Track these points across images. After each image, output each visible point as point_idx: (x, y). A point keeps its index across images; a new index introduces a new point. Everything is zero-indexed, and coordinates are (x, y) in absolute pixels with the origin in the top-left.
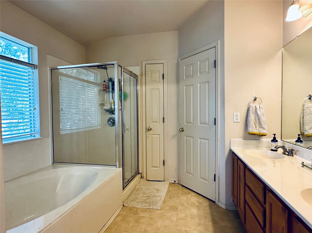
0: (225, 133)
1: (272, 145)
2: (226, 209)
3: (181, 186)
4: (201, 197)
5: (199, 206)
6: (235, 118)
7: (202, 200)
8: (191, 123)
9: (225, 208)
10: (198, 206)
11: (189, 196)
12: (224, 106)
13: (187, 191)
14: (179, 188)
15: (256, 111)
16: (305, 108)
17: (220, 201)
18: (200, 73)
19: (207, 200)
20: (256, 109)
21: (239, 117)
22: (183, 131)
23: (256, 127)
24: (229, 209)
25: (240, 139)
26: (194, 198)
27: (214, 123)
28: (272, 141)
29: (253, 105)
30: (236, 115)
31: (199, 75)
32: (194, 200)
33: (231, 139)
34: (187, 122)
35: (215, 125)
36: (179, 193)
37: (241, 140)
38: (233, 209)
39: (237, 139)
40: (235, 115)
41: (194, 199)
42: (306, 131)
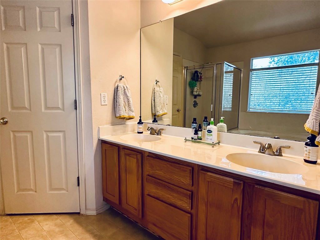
0: (93, 120)
1: (139, 128)
2: (97, 214)
3: (9, 217)
4: (55, 216)
5: (63, 231)
6: (103, 99)
7: (59, 220)
8: (25, 108)
9: (95, 214)
10: (61, 232)
11: (36, 224)
12: (90, 83)
13: (26, 218)
14: (6, 221)
15: (124, 92)
16: (156, 92)
17: (88, 208)
18: (41, 26)
19: (67, 217)
20: (125, 89)
21: (106, 99)
22: (6, 123)
23: (125, 110)
24: (100, 212)
25: (107, 126)
26: (45, 223)
27: (73, 107)
28: (138, 123)
29: (121, 85)
30: (104, 96)
31: (39, 29)
32: (47, 226)
33: (100, 127)
34: (13, 108)
35: (76, 109)
36: (13, 230)
37: (109, 127)
38: (104, 210)
39: (105, 126)
40: (102, 96)
41: (47, 224)
42: (157, 112)
